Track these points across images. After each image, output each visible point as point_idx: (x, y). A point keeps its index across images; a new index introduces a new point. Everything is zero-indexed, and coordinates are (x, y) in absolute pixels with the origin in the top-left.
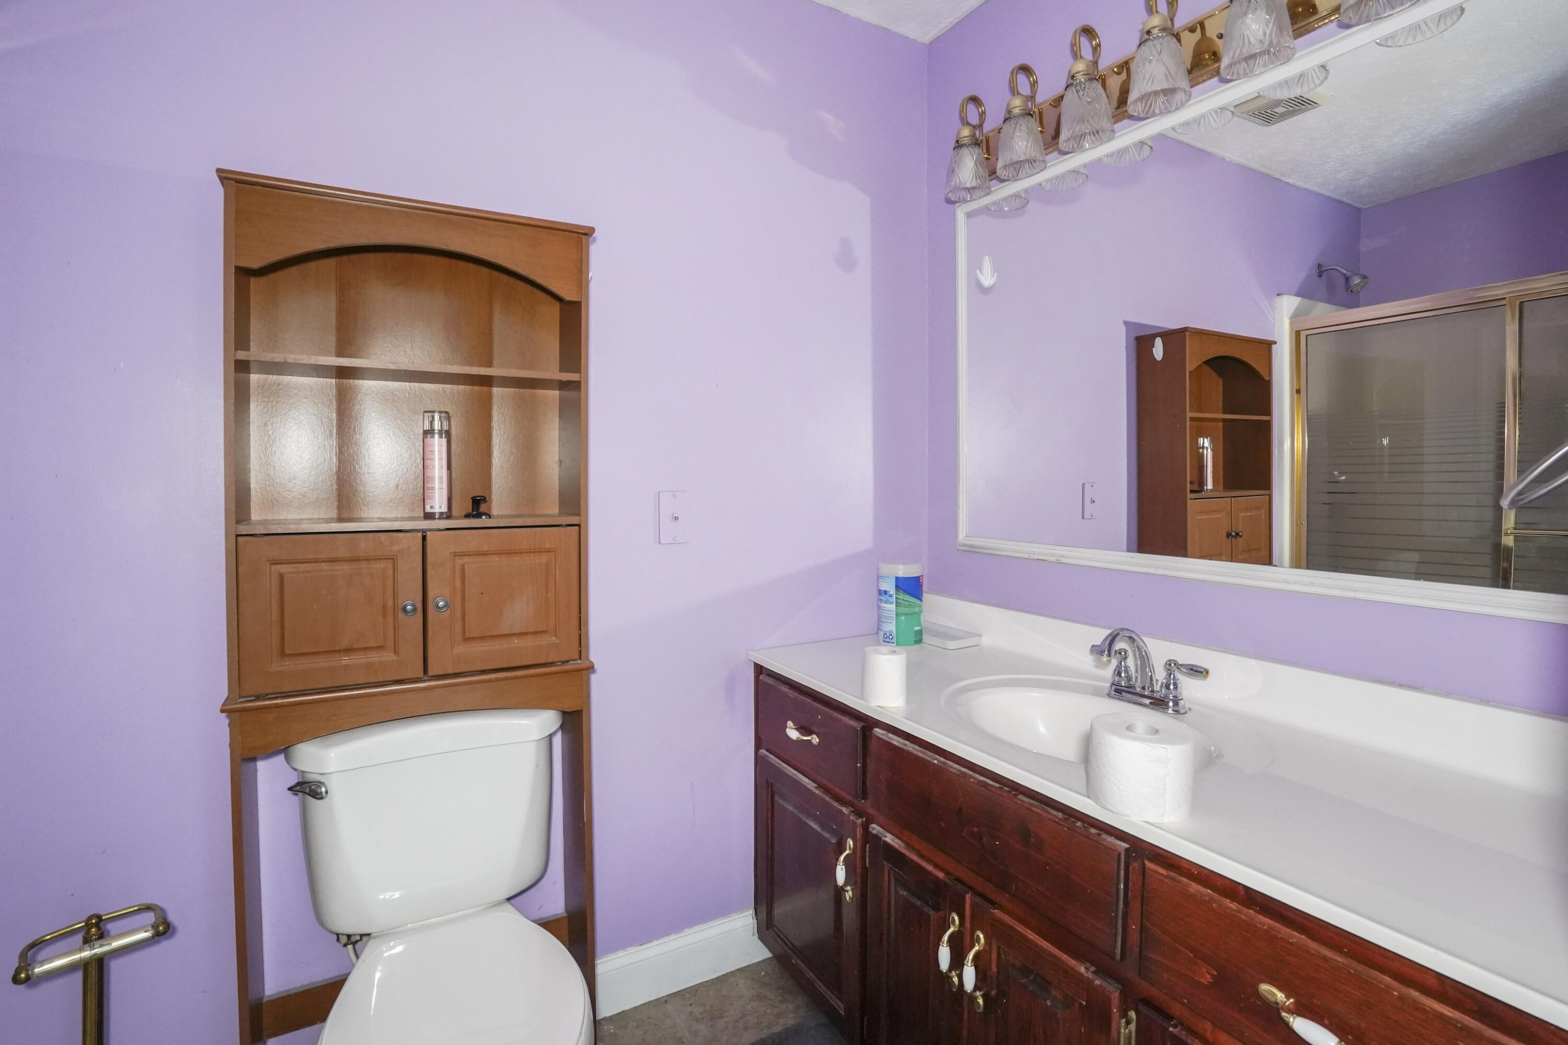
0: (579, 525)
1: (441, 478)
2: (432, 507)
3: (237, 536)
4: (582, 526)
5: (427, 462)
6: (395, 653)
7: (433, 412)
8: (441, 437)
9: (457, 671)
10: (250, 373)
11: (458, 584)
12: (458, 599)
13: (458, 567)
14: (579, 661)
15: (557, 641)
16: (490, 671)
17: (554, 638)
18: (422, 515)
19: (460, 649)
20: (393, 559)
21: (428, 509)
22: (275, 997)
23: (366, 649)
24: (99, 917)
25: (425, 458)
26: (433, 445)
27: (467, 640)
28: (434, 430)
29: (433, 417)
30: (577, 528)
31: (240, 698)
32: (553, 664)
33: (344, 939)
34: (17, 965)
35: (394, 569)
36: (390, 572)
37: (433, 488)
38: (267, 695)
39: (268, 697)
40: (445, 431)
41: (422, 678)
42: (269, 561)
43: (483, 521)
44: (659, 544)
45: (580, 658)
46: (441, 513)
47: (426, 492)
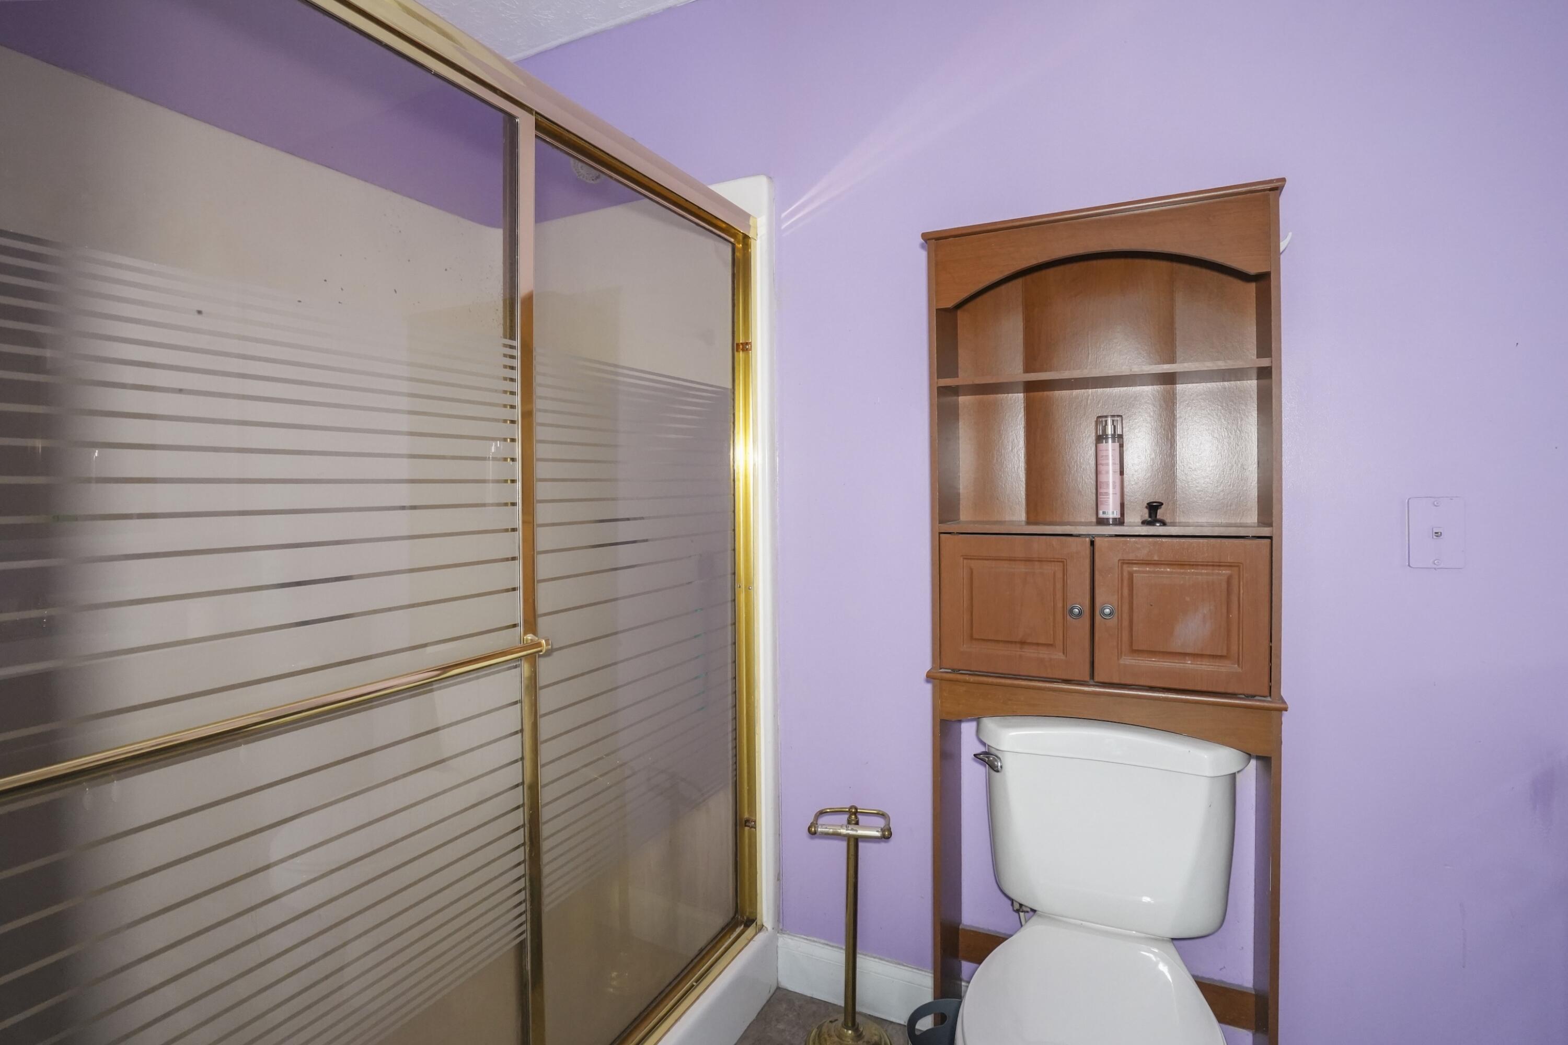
0: (1270, 538)
1: (1114, 482)
2: (1104, 513)
3: (940, 533)
4: (1274, 539)
5: (1101, 468)
6: (1064, 653)
7: (1106, 417)
8: (1114, 441)
9: (1123, 682)
10: (958, 396)
11: (1126, 591)
12: (1126, 608)
13: (1125, 574)
14: (1269, 699)
15: (1240, 670)
16: (1161, 690)
17: (1236, 666)
18: (1094, 520)
19: (1128, 660)
20: (1062, 562)
21: (1101, 515)
22: (968, 928)
23: (1038, 644)
24: (856, 809)
25: (1098, 463)
26: (1107, 450)
27: (1135, 651)
28: (1107, 435)
29: (1106, 421)
30: (1269, 540)
31: (941, 669)
32: (1235, 696)
33: (1017, 906)
34: (812, 821)
35: (1064, 572)
36: (1059, 575)
37: (1107, 494)
38: (959, 671)
39: (961, 672)
40: (1118, 435)
41: (1088, 682)
42: (962, 556)
43: (1158, 529)
44: (1408, 567)
45: (1270, 696)
46: (1114, 519)
47: (1099, 496)
